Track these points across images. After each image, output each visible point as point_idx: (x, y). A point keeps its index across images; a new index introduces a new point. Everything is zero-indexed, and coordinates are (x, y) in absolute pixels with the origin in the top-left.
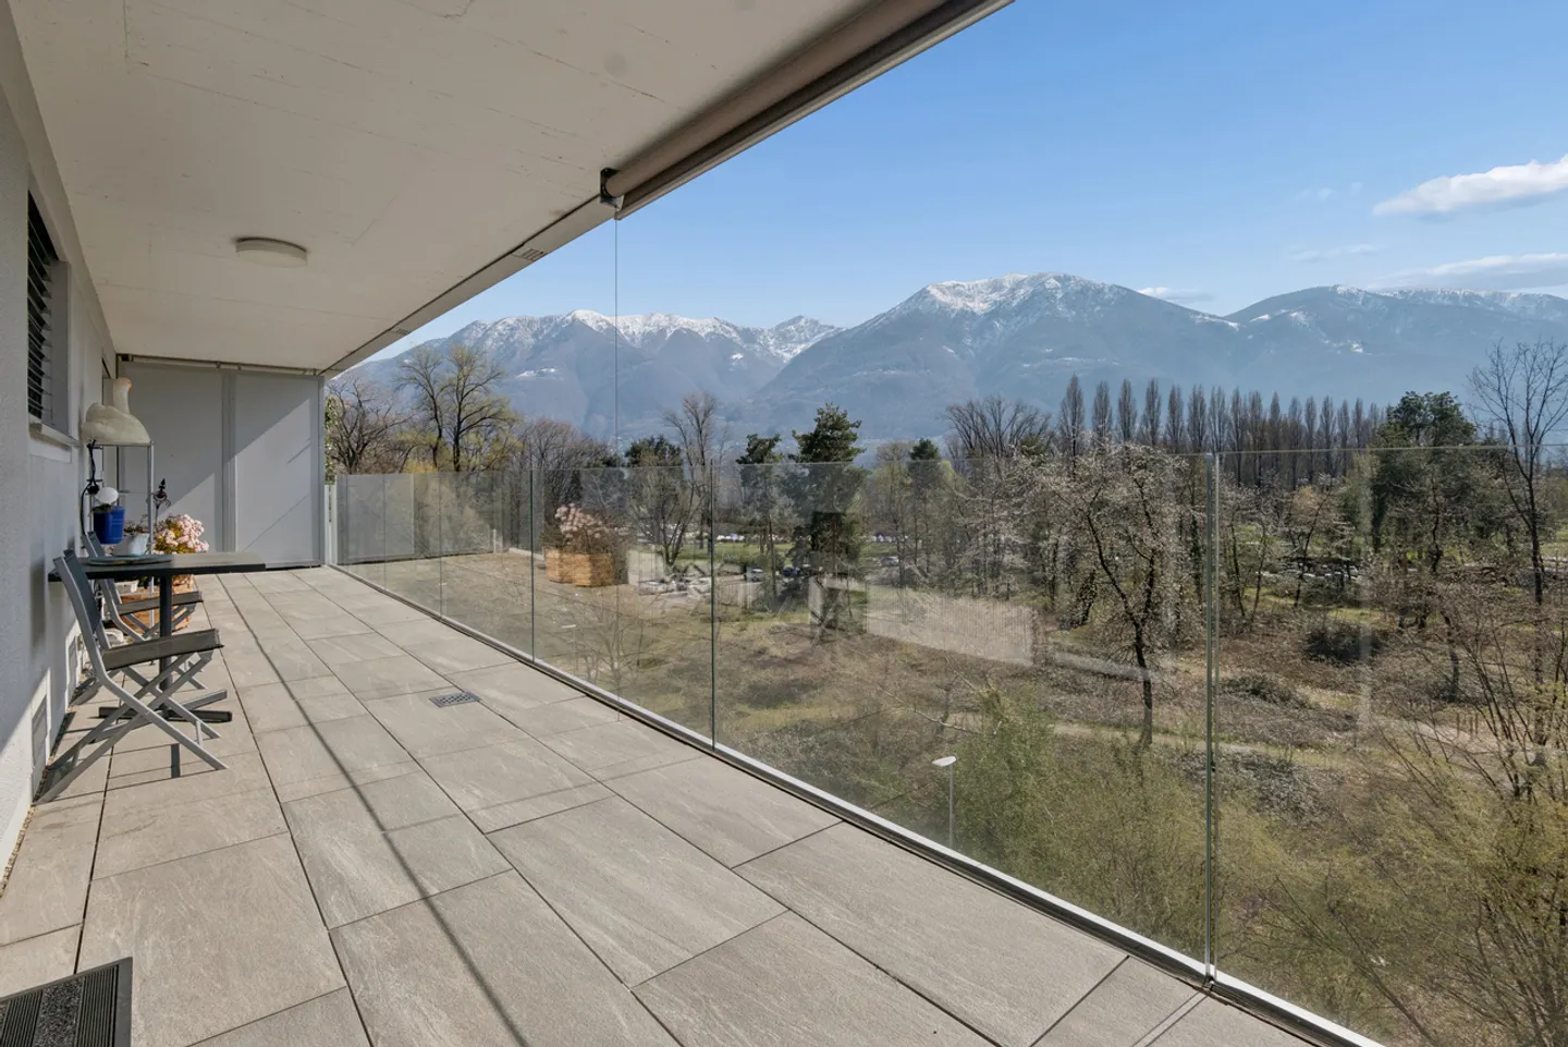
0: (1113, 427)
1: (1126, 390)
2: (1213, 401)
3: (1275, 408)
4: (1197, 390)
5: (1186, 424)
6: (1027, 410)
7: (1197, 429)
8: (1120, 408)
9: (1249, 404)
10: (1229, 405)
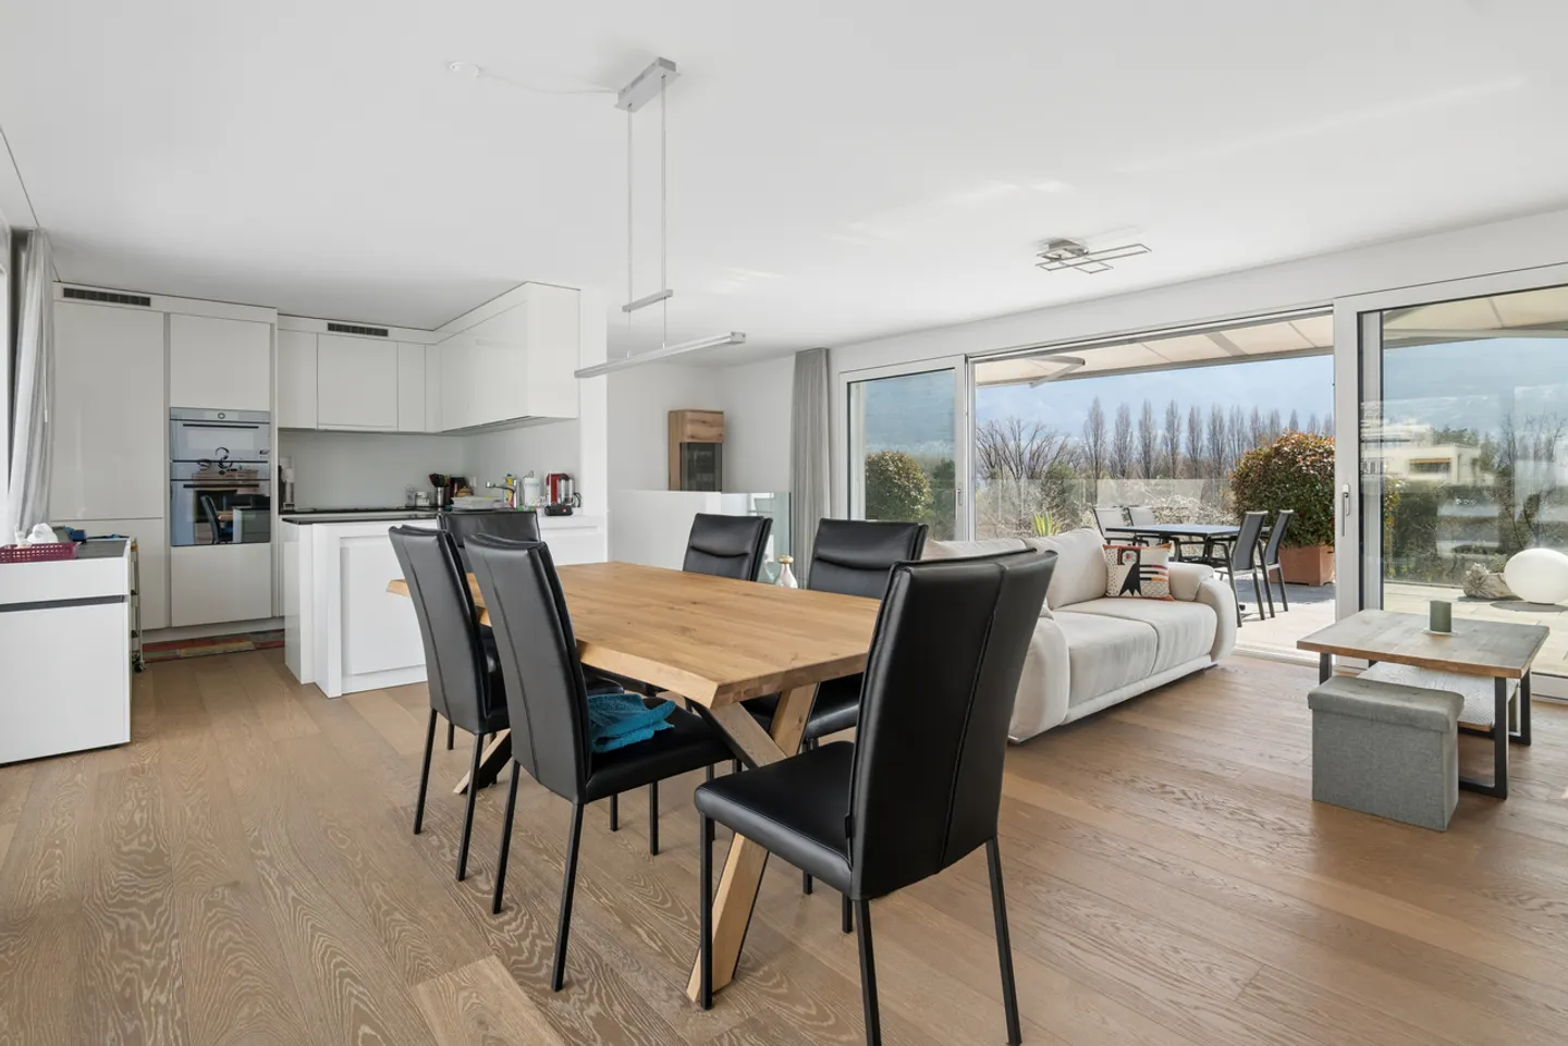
0: (1134, 447)
1: (1147, 412)
2: (1232, 421)
3: (1294, 423)
4: (1217, 408)
5: (1206, 443)
6: (1047, 430)
7: (1218, 450)
8: (1141, 429)
9: (1267, 422)
10: (1247, 423)
